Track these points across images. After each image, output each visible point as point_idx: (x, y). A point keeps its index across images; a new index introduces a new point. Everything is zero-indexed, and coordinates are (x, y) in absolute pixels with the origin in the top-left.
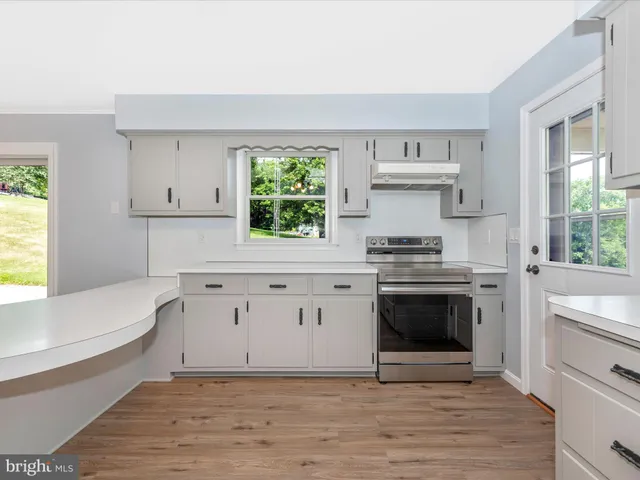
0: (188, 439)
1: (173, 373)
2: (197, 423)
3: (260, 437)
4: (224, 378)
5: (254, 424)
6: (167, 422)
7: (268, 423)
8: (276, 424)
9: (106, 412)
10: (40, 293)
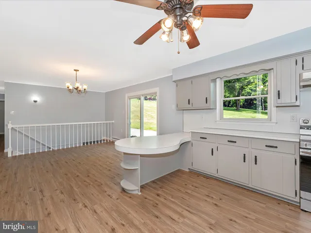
0: (189, 191)
1: (189, 169)
2: (193, 188)
3: (215, 202)
4: (208, 177)
5: (214, 197)
6: (184, 184)
7: (220, 199)
8: (224, 201)
9: (168, 174)
10: (154, 133)
